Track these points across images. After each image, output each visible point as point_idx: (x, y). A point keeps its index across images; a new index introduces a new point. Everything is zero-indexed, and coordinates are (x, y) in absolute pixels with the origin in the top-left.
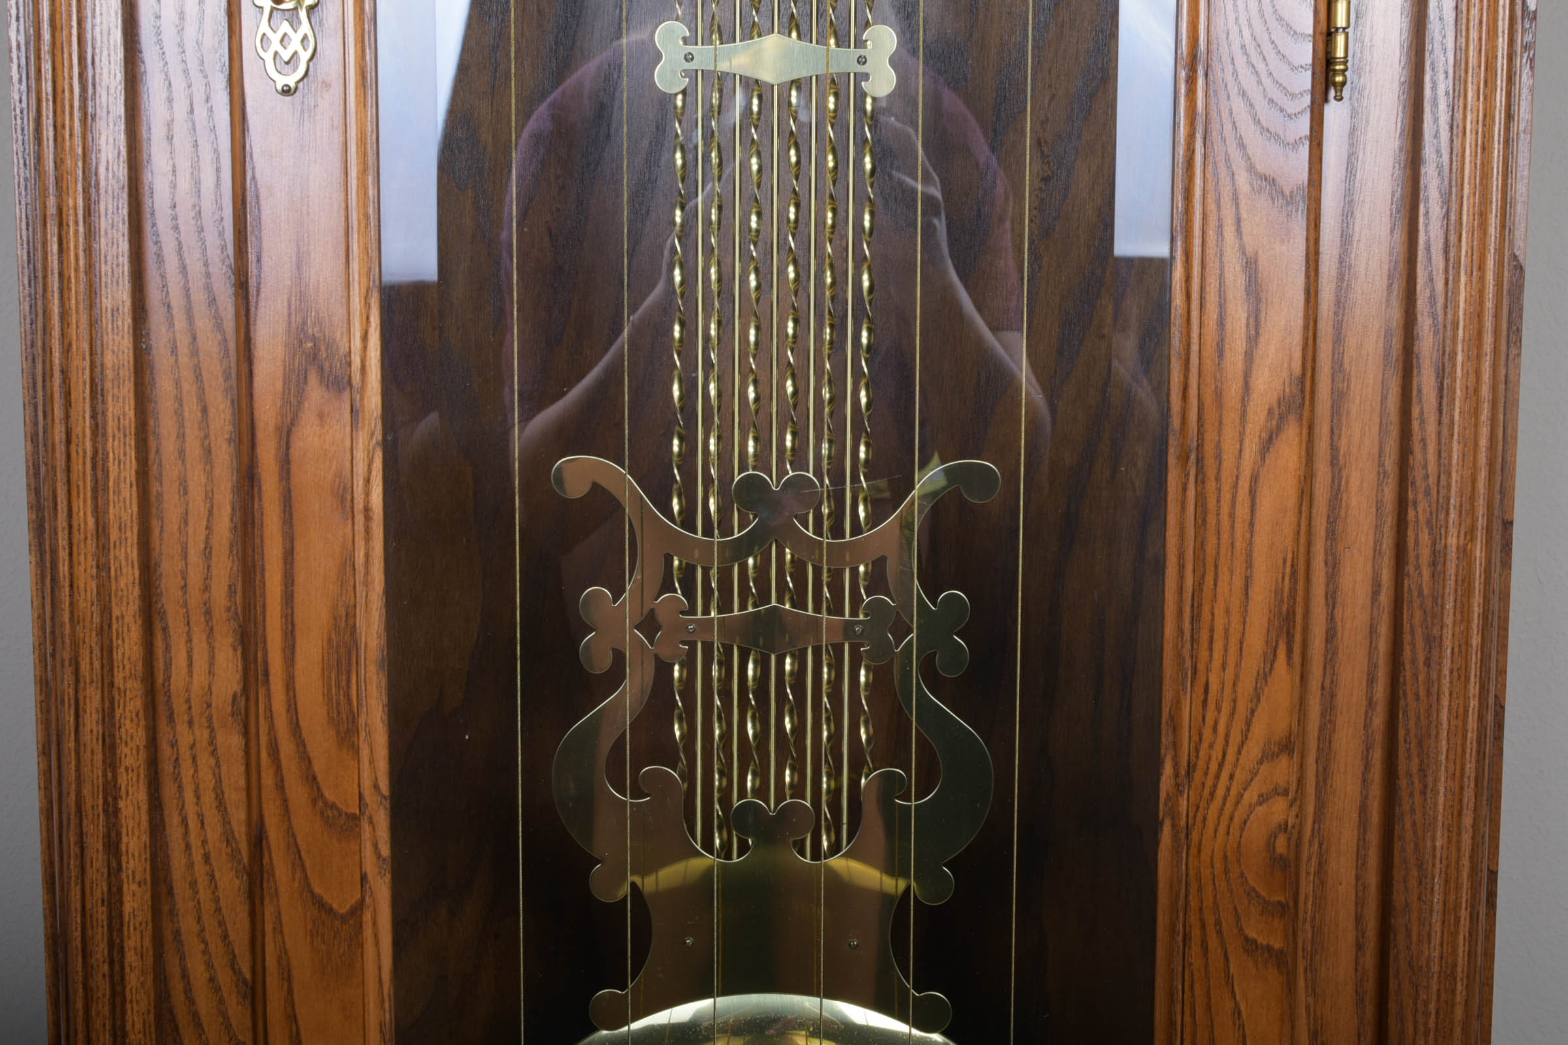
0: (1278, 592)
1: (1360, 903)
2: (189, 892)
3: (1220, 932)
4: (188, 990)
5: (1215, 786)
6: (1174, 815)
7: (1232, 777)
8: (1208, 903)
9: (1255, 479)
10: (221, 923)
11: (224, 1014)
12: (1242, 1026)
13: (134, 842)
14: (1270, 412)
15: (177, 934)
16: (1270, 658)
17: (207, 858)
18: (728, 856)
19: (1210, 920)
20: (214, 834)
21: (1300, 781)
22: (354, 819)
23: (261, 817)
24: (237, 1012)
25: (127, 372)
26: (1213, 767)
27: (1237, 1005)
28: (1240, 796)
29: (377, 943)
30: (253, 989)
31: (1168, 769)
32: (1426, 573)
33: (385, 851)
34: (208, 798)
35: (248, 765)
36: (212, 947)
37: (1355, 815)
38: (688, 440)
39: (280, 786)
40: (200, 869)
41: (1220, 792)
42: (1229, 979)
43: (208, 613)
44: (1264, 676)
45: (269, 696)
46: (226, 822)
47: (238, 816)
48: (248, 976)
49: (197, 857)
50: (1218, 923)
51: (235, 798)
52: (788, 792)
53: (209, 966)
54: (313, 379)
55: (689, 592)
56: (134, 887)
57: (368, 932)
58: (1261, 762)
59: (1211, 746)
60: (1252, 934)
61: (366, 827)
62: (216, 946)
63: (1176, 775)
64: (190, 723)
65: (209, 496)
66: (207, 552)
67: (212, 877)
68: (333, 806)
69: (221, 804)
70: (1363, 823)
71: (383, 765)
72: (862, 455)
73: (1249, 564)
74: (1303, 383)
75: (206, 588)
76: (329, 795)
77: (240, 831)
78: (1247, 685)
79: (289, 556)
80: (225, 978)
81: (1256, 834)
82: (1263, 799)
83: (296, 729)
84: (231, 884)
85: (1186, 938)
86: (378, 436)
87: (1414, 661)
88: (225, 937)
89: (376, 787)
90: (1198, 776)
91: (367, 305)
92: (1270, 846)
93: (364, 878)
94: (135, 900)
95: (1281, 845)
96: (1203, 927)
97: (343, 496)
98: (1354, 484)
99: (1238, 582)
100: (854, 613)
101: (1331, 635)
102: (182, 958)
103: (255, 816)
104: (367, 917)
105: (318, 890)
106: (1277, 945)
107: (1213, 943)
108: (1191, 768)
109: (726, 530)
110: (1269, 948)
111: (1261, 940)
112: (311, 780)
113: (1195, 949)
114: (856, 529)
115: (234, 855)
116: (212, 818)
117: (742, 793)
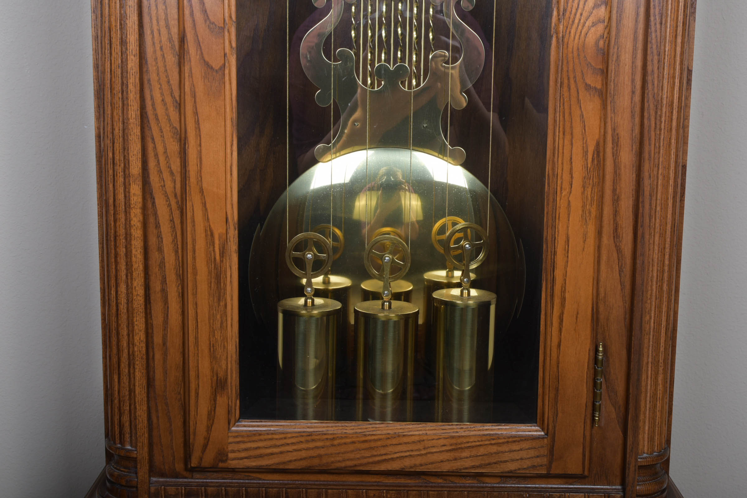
1: (633, 74)
2: (154, 63)
3: (575, 81)
4: (153, 105)
5: (574, 18)
6: (557, 33)
7: (581, 14)
8: (571, 68)
10: (167, 76)
11: (168, 116)
12: (584, 122)
15: (149, 80)
17: (161, 48)
18: (373, 88)
19: (571, 76)
20: (164, 38)
21: (610, 18)
22: (223, 29)
23: (184, 27)
24: (174, 115)
26: (574, 11)
27: (582, 112)
28: (585, 23)
29: (230, 84)
30: (180, 104)
31: (555, 13)
33: (234, 45)
34: (162, 23)
35: (179, 8)
36: (163, 86)
37: (632, 36)
39: (192, 15)
40: (159, 53)
41: (576, 21)
42: (579, 101)
46: (169, 33)
47: (175, 31)
48: (178, 99)
49: (158, 48)
50: (575, 77)
51: (174, 23)
52: (399, 60)
53: (162, 94)
56: (133, 57)
57: (227, 78)
58: (593, 8)
60: (589, 82)
61: (226, 33)
62: (165, 86)
63: (559, 15)
67: (163, 57)
68: (213, 23)
69: (167, 26)
70: (635, 39)
71: (233, 8)
76: (212, 18)
77: (176, 38)
80: (169, 100)
81: (591, 39)
82: (594, 24)
84: (171, 59)
85: (562, 84)
88: (168, 82)
89: (230, 17)
90: (567, 14)
92: (597, 43)
93: (225, 55)
94: (133, 63)
95: (601, 43)
96: (569, 79)
102: (151, 91)
103: (181, 26)
104: (227, 72)
105: (207, 59)
106: (599, 86)
107: (573, 86)
108: (565, 10)
110: (595, 88)
111: (592, 85)
112: (205, 11)
113: (565, 88)
115: (173, 47)
116: (164, 31)
117: (380, 60)
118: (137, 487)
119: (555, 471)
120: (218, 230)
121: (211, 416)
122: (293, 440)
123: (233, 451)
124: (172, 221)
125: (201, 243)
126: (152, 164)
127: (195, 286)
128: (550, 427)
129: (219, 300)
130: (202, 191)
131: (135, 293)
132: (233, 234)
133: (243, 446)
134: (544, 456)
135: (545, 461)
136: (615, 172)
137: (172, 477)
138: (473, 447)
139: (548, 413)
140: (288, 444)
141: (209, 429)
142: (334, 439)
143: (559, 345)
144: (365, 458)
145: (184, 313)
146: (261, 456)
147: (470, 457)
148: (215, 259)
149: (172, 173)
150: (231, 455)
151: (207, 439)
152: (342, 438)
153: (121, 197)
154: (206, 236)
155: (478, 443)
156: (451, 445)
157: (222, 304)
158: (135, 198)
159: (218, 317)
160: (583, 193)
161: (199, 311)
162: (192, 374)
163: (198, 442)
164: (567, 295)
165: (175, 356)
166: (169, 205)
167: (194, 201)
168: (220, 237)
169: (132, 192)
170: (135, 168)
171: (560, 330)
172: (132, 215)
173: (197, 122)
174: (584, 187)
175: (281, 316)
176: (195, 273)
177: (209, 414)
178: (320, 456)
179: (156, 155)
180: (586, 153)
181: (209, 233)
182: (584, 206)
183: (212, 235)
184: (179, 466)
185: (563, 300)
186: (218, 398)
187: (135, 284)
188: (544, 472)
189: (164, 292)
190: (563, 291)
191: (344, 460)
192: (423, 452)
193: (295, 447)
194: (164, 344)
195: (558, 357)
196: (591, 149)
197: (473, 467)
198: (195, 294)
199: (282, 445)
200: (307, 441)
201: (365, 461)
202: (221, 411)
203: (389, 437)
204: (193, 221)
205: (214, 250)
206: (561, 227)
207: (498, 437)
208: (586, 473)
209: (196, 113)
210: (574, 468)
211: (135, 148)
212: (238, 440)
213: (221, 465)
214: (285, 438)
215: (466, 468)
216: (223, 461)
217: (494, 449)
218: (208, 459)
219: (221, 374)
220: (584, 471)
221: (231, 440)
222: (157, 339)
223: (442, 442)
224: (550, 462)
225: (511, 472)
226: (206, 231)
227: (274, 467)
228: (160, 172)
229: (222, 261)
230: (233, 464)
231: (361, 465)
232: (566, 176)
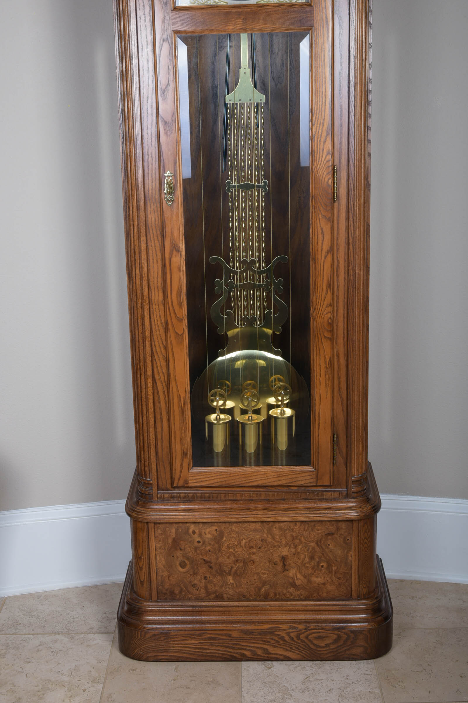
0: (328, 281)
1: (344, 330)
2: (155, 332)
3: (320, 335)
4: (155, 347)
5: (319, 312)
6: (313, 316)
7: (321, 310)
8: (318, 330)
9: (324, 263)
10: (161, 337)
11: (161, 351)
12: (324, 350)
13: (147, 324)
14: (326, 252)
15: (153, 338)
16: (327, 291)
17: (158, 326)
18: (242, 326)
19: (319, 333)
20: (159, 322)
21: (333, 311)
22: (182, 319)
23: (167, 319)
24: (163, 351)
25: (145, 250)
26: (318, 309)
27: (323, 347)
28: (323, 313)
29: (186, 339)
30: (166, 347)
31: (312, 309)
32: (352, 277)
33: (187, 324)
34: (158, 317)
35: (165, 311)
36: (159, 341)
37: (343, 316)
38: (233, 253)
39: (170, 315)
40: (157, 328)
41: (320, 313)
42: (322, 342)
43: (158, 287)
44: (326, 294)
45: (168, 300)
46: (161, 320)
47: (163, 319)
48: (165, 345)
49: (157, 326)
50: (320, 334)
51: (163, 317)
52: (252, 315)
53: (159, 344)
54: (174, 250)
55: (234, 279)
56: (147, 331)
57: (184, 337)
58: (326, 308)
59: (318, 305)
60: (326, 335)
61: (184, 321)
62: (160, 340)
63: (313, 310)
64: (155, 305)
65: (158, 269)
66: (157, 278)
67: (159, 329)
68: (178, 318)
69: (160, 318)
70: (344, 317)
71: (186, 311)
72: (264, 255)
73: (323, 276)
74: (331, 247)
75: (157, 283)
76: (178, 316)
77: (163, 321)
78: (323, 296)
79: (171, 278)
80: (161, 346)
81: (326, 319)
82: (327, 314)
83: (172, 305)
84: (162, 331)
85: (315, 336)
86: (184, 259)
87: (350, 291)
88: (161, 339)
89: (185, 314)
90: (316, 310)
91: (182, 238)
92: (328, 320)
93: (183, 329)
95: (330, 321)
96: (318, 334)
97: (179, 269)
98: (341, 262)
99: (322, 279)
100: (263, 283)
101: (338, 287)
102: (154, 342)
103: (166, 319)
104: (184, 335)
105: (176, 331)
106: (330, 337)
107: (320, 337)
108: (315, 309)
109: (240, 269)
110: (328, 337)
111: (327, 336)
112: (175, 313)
113: (317, 338)
114: (263, 268)
115: (162, 326)
116: (159, 320)
117: (244, 315)
118: (152, 495)
119: (318, 484)
120: (183, 395)
121: (182, 466)
122: (215, 475)
123: (191, 480)
124: (164, 391)
125: (176, 401)
126: (155, 370)
127: (174, 417)
128: (316, 467)
129: (184, 422)
130: (175, 380)
131: (150, 420)
132: (188, 396)
133: (194, 478)
134: (314, 478)
135: (315, 480)
136: (338, 367)
137: (166, 491)
138: (286, 475)
139: (315, 462)
140: (212, 477)
141: (181, 471)
142: (230, 474)
143: (318, 435)
144: (243, 481)
145: (169, 427)
146: (202, 482)
147: (285, 479)
148: (181, 406)
149: (163, 373)
150: (190, 482)
151: (180, 476)
152: (234, 473)
153: (143, 383)
154: (178, 397)
155: (288, 474)
156: (277, 475)
157: (185, 423)
158: (150, 384)
159: (183, 428)
160: (325, 377)
161: (176, 426)
162: (174, 451)
163: (176, 477)
164: (321, 416)
165: (166, 443)
166: (163, 385)
167: (173, 384)
168: (183, 397)
169: (148, 381)
170: (149, 373)
171: (319, 429)
172: (149, 390)
173: (173, 355)
174: (326, 375)
175: (206, 424)
176: (174, 412)
177: (181, 466)
178: (225, 481)
179: (157, 367)
180: (325, 362)
181: (179, 396)
182: (326, 382)
183: (180, 397)
184: (169, 486)
185: (319, 418)
186: (184, 459)
187: (150, 416)
188: (315, 484)
189: (161, 418)
190: (319, 414)
191: (235, 482)
192: (266, 478)
193: (215, 478)
194: (162, 439)
195: (318, 440)
196: (328, 360)
197: (286, 483)
198: (174, 420)
199: (210, 477)
200: (220, 475)
201: (243, 482)
202: (185, 465)
203: (253, 472)
204: (173, 392)
205: (181, 403)
206: (317, 390)
207: (296, 471)
208: (332, 484)
209: (173, 351)
210: (327, 483)
211: (149, 365)
212: (192, 475)
213: (186, 485)
214: (211, 474)
215: (283, 484)
216: (187, 484)
217: (295, 476)
218: (181, 483)
219: (185, 450)
220: (331, 483)
221: (189, 475)
222: (159, 437)
223: (274, 474)
224: (317, 481)
225: (301, 485)
226: (178, 396)
227: (207, 486)
228: (159, 373)
229: (184, 407)
230: (190, 485)
231: (242, 484)
232: (318, 371)
